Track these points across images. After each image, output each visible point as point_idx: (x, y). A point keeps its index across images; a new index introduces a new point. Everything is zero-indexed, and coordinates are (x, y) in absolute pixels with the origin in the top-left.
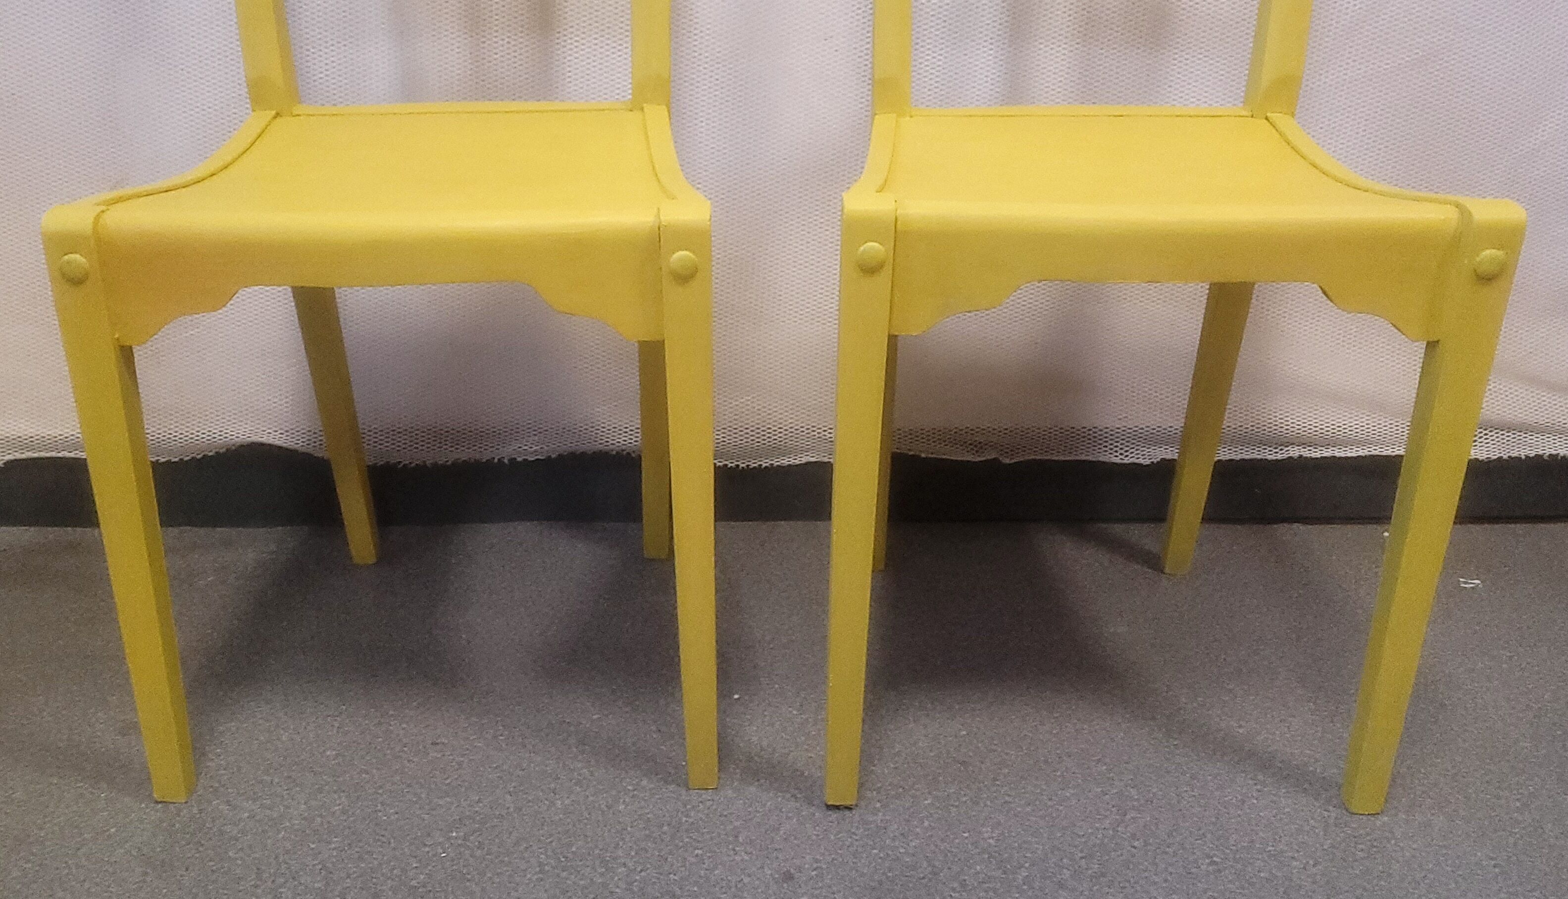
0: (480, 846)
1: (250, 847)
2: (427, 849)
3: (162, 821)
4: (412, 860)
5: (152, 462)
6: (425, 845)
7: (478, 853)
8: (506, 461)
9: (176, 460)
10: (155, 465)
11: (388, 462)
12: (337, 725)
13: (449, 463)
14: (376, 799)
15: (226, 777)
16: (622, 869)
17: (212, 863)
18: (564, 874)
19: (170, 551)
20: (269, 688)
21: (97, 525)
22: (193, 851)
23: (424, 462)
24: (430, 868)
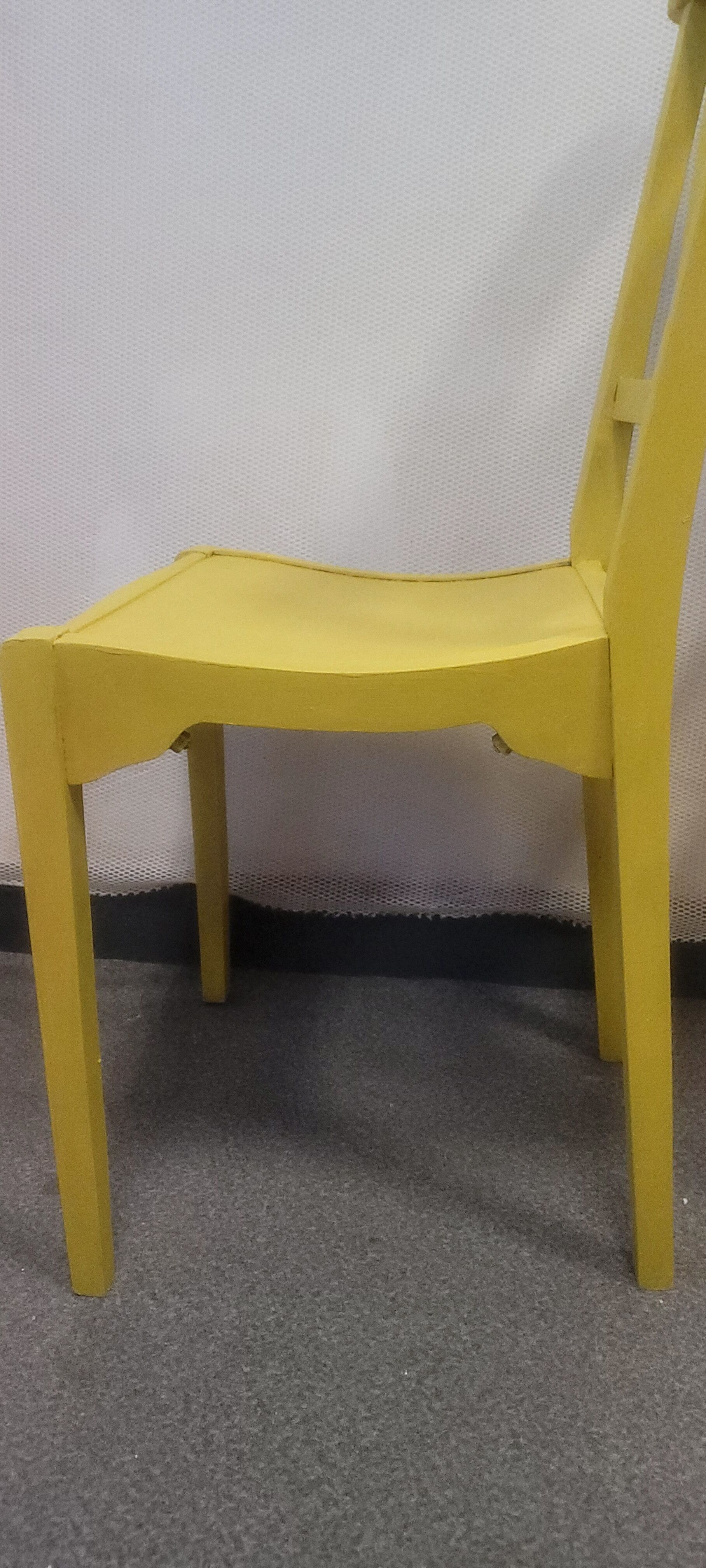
0: (438, 1395)
1: (178, 1360)
2: (377, 1392)
3: (83, 1313)
4: (361, 1407)
5: (92, 895)
6: (374, 1387)
7: (437, 1405)
8: (429, 917)
9: (115, 895)
10: (95, 899)
11: (314, 911)
12: (266, 1203)
13: (374, 916)
14: (313, 1311)
15: (151, 1261)
16: (615, 1456)
17: (135, 1380)
18: (545, 1454)
19: (101, 983)
20: (195, 1149)
21: (30, 952)
22: (115, 1360)
23: (349, 913)
24: (382, 1421)
